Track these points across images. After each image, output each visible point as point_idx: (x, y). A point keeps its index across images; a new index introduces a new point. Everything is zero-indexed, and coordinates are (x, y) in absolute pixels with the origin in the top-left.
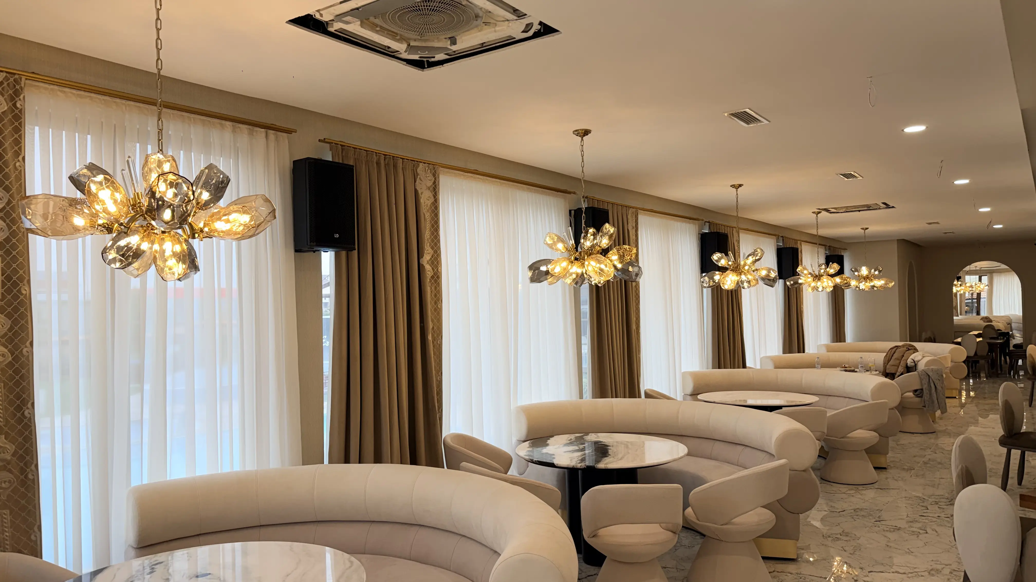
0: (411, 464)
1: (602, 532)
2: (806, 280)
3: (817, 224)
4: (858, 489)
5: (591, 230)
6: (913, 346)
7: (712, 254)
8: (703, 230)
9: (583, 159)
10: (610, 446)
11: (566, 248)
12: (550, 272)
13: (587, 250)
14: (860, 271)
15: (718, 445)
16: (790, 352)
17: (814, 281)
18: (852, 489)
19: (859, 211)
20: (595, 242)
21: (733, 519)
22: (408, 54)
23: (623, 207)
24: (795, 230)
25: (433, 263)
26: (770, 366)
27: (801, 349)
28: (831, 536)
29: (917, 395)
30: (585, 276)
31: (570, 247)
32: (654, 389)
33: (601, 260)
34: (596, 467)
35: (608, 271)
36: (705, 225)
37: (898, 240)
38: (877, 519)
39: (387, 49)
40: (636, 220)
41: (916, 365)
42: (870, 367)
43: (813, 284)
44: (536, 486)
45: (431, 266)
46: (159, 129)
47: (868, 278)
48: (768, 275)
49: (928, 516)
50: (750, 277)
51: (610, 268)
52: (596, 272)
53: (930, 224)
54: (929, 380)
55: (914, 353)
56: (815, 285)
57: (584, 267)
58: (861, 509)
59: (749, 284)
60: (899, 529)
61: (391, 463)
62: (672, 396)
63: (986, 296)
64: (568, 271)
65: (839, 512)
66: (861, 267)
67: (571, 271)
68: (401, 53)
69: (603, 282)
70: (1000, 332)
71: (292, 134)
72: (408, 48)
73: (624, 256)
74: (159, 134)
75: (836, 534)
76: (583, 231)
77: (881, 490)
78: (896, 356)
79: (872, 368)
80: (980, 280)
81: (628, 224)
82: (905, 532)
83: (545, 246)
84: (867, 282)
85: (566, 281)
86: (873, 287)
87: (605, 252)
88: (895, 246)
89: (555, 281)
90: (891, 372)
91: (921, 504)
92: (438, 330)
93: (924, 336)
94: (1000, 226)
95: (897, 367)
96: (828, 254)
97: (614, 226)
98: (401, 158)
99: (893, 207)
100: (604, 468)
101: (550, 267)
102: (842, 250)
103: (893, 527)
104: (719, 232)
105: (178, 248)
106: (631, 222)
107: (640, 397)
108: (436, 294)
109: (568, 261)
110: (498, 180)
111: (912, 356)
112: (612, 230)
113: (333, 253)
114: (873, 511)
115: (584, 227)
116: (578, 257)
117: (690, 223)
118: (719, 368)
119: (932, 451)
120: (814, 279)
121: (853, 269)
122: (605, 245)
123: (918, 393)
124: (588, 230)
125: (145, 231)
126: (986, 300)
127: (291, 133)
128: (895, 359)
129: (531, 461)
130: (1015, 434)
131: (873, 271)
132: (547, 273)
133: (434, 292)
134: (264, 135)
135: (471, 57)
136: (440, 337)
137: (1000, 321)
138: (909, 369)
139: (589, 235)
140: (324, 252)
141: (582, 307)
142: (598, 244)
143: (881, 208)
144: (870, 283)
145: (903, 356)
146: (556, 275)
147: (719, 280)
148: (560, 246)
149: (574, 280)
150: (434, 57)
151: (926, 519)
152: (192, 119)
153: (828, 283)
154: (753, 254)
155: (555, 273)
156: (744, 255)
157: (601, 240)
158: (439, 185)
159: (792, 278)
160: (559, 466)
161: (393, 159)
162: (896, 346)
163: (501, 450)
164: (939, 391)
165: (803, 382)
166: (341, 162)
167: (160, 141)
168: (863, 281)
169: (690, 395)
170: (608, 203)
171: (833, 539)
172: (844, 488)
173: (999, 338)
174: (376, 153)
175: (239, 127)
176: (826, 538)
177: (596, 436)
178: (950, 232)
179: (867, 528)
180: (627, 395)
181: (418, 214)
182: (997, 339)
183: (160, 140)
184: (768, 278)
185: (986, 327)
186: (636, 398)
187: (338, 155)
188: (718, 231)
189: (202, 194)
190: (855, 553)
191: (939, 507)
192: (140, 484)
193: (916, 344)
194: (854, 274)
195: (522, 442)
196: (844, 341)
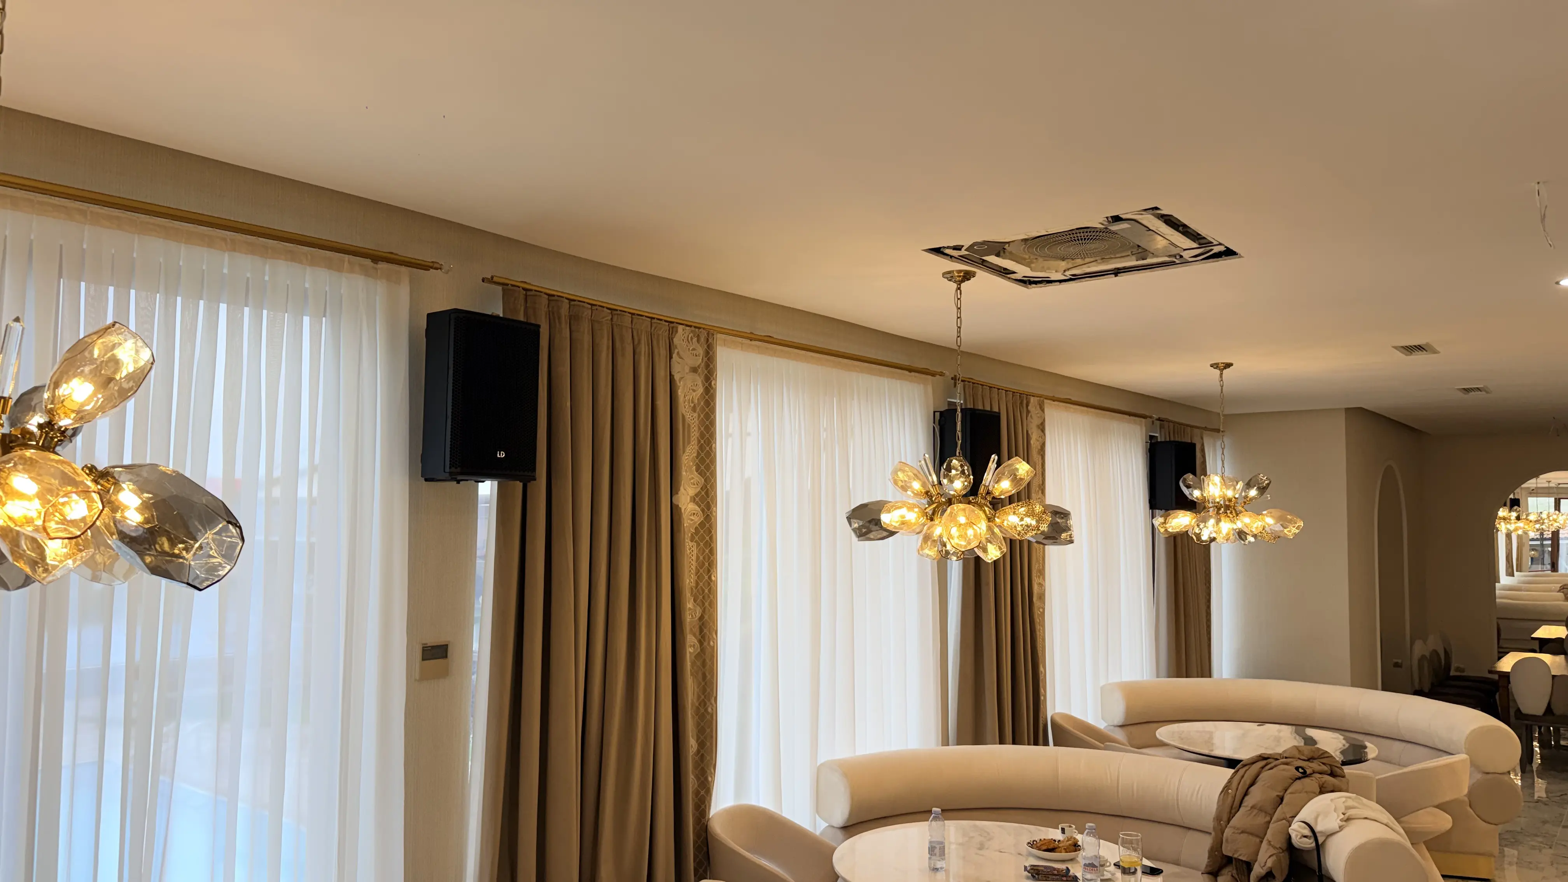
37: (1348, 410)
80: (1558, 507)
88: (1341, 422)
95: (1258, 840)
111: (1311, 809)
128: (1253, 807)
145: (1281, 800)
178: (1476, 389)
196: (1210, 675)
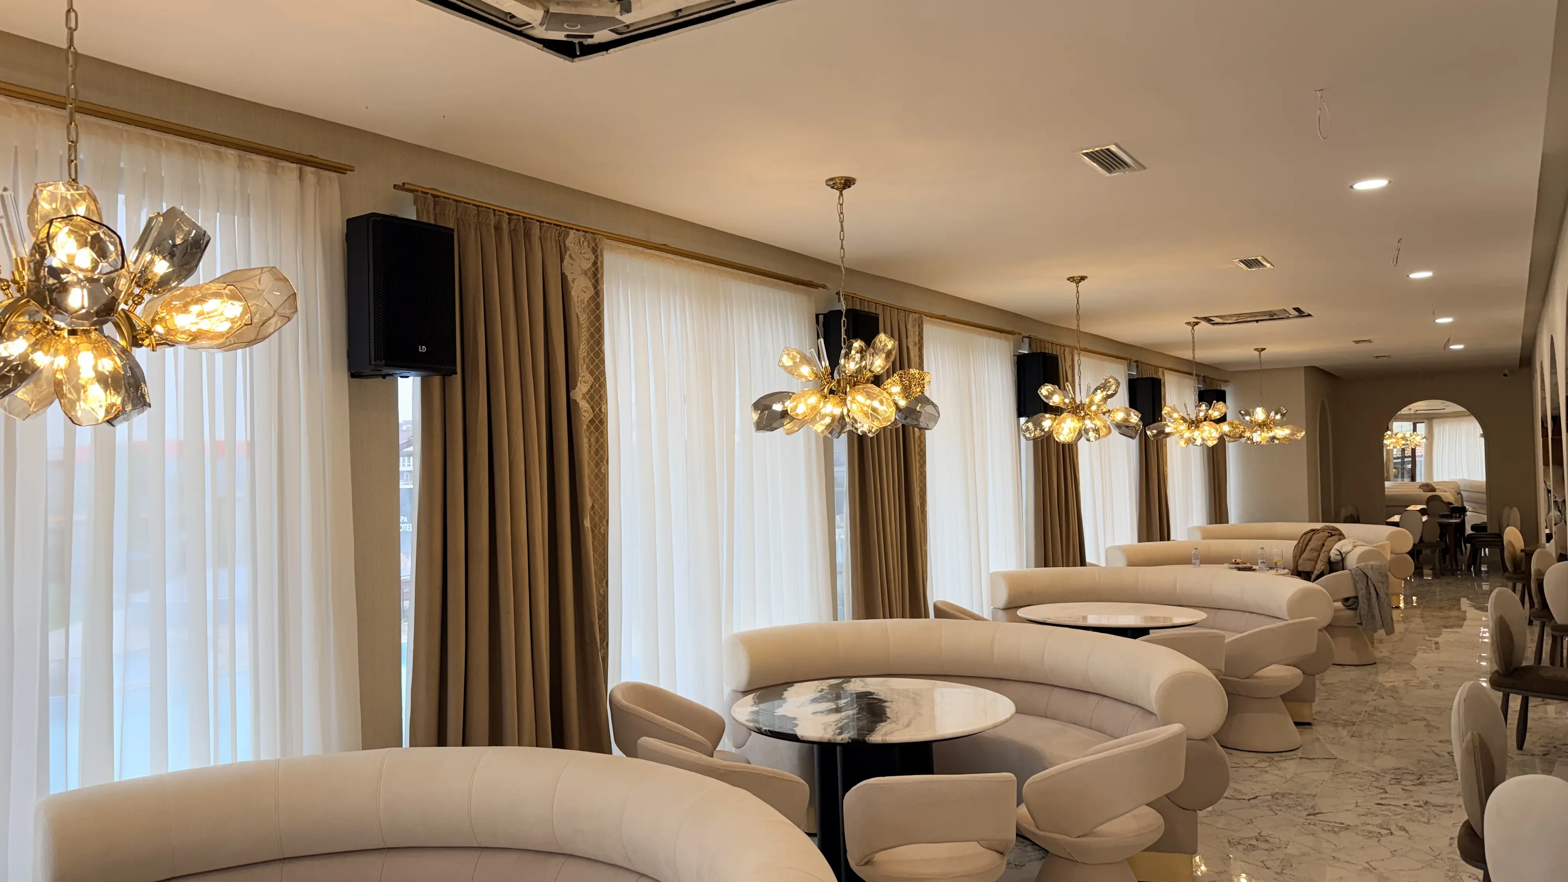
0: (555, 746)
1: (879, 857)
2: (1176, 428)
3: (1193, 342)
4: (1272, 759)
5: (857, 344)
6: (1336, 529)
7: (1039, 386)
8: (1021, 350)
9: (842, 226)
10: (885, 702)
11: (815, 373)
12: (789, 412)
13: (850, 376)
14: (1253, 415)
15: (1057, 693)
16: (1149, 539)
17: (1188, 429)
18: (1264, 761)
19: (1257, 321)
20: (863, 363)
21: (1097, 827)
22: (546, 29)
23: (899, 310)
24: (1155, 352)
25: (592, 398)
26: (1121, 562)
27: (1165, 535)
28: (1241, 842)
29: (1349, 606)
30: (847, 419)
31: (822, 372)
32: (948, 600)
33: (875, 394)
34: (867, 740)
35: (885, 411)
36: (1023, 341)
37: (1305, 367)
38: (1311, 811)
39: (509, 20)
40: (919, 332)
41: (1343, 559)
42: (1276, 563)
43: (1187, 435)
44: (768, 776)
45: (589, 404)
46: (70, 141)
47: (1265, 425)
48: (1126, 420)
49: (1389, 805)
50: (1099, 423)
51: (888, 405)
52: (865, 414)
53: (1357, 342)
54: (1367, 582)
55: (1340, 540)
56: (1190, 435)
57: (845, 404)
58: (1283, 794)
59: (1097, 434)
60: (1348, 828)
61: (519, 745)
62: (976, 611)
63: (1423, 453)
64: (819, 412)
65: (1249, 800)
66: (1254, 408)
67: (823, 411)
68: (533, 27)
69: (877, 430)
70: (1451, 506)
71: (346, 174)
72: (546, 17)
73: (910, 387)
74: (70, 149)
75: (1249, 839)
76: (843, 346)
77: (1309, 761)
78: (1312, 544)
79: (1279, 564)
80: (1415, 430)
81: (907, 338)
82: (1357, 834)
83: (782, 370)
84: (1263, 431)
85: (815, 428)
86: (1273, 438)
87: (877, 380)
88: (1302, 374)
89: (797, 429)
90: (1305, 570)
91: (1375, 784)
92: (601, 510)
93: (1344, 513)
94: (1460, 347)
95: (1314, 562)
96: (1202, 389)
97: (892, 336)
98: (537, 221)
99: (1309, 315)
100: (881, 742)
101: (789, 405)
102: (1222, 383)
103: (1337, 825)
104: (1046, 353)
105: (107, 365)
106: (911, 334)
107: (927, 616)
108: (597, 450)
109: (819, 395)
110: (701, 263)
111: (1338, 546)
112: (890, 344)
113: (418, 379)
114: (1302, 798)
115: (844, 338)
116: (835, 389)
117: (1000, 338)
118: (1045, 566)
119: (1376, 695)
120: (1189, 426)
121: (1242, 412)
122: (879, 369)
123: (1350, 603)
124: (852, 343)
125: (40, 331)
126: (1423, 459)
127: (345, 171)
128: (1312, 549)
129: (758, 731)
130: (1516, 670)
131: (1272, 414)
132: (784, 414)
133: (595, 446)
134: (295, 175)
135: (657, 37)
136: (605, 523)
137: (1446, 490)
138: (1334, 566)
139: (853, 352)
140: (401, 377)
141: (836, 469)
142: (868, 367)
143: (1290, 316)
144: (1268, 433)
145: (1323, 545)
146: (800, 417)
147: (1050, 427)
148: (805, 370)
149: (828, 426)
150: (592, 37)
151: (1386, 810)
152: (163, 141)
153: (1210, 433)
154: (1104, 387)
155: (797, 415)
156: (1089, 388)
157: (873, 361)
158: (602, 268)
159: (1155, 425)
160: (805, 739)
161: (524, 222)
162: (1313, 530)
163: (706, 708)
164: (1382, 600)
165: (1178, 586)
166: (432, 222)
167: (73, 163)
168: (1258, 430)
169: (1004, 609)
170: (876, 303)
171: (1245, 847)
172: (1251, 759)
173: (1454, 515)
174: (494, 210)
175: (251, 160)
176: (1234, 845)
177: (863, 684)
178: (1385, 356)
179: (1298, 827)
180: (908, 613)
181: (567, 318)
182: (1451, 517)
183: (72, 161)
184: (1126, 424)
185: (1429, 500)
186: (920, 617)
187: (428, 211)
188: (1043, 351)
189: (154, 264)
190: (1284, 871)
191: (1403, 789)
192: (65, 791)
193: (1341, 527)
194: (1244, 419)
195: (740, 695)
196: (1228, 522)
